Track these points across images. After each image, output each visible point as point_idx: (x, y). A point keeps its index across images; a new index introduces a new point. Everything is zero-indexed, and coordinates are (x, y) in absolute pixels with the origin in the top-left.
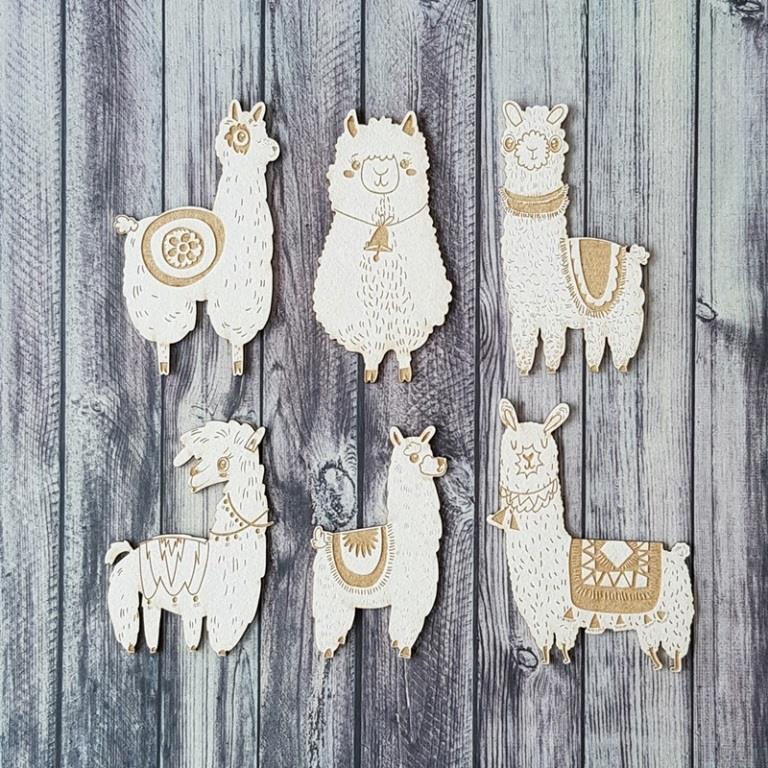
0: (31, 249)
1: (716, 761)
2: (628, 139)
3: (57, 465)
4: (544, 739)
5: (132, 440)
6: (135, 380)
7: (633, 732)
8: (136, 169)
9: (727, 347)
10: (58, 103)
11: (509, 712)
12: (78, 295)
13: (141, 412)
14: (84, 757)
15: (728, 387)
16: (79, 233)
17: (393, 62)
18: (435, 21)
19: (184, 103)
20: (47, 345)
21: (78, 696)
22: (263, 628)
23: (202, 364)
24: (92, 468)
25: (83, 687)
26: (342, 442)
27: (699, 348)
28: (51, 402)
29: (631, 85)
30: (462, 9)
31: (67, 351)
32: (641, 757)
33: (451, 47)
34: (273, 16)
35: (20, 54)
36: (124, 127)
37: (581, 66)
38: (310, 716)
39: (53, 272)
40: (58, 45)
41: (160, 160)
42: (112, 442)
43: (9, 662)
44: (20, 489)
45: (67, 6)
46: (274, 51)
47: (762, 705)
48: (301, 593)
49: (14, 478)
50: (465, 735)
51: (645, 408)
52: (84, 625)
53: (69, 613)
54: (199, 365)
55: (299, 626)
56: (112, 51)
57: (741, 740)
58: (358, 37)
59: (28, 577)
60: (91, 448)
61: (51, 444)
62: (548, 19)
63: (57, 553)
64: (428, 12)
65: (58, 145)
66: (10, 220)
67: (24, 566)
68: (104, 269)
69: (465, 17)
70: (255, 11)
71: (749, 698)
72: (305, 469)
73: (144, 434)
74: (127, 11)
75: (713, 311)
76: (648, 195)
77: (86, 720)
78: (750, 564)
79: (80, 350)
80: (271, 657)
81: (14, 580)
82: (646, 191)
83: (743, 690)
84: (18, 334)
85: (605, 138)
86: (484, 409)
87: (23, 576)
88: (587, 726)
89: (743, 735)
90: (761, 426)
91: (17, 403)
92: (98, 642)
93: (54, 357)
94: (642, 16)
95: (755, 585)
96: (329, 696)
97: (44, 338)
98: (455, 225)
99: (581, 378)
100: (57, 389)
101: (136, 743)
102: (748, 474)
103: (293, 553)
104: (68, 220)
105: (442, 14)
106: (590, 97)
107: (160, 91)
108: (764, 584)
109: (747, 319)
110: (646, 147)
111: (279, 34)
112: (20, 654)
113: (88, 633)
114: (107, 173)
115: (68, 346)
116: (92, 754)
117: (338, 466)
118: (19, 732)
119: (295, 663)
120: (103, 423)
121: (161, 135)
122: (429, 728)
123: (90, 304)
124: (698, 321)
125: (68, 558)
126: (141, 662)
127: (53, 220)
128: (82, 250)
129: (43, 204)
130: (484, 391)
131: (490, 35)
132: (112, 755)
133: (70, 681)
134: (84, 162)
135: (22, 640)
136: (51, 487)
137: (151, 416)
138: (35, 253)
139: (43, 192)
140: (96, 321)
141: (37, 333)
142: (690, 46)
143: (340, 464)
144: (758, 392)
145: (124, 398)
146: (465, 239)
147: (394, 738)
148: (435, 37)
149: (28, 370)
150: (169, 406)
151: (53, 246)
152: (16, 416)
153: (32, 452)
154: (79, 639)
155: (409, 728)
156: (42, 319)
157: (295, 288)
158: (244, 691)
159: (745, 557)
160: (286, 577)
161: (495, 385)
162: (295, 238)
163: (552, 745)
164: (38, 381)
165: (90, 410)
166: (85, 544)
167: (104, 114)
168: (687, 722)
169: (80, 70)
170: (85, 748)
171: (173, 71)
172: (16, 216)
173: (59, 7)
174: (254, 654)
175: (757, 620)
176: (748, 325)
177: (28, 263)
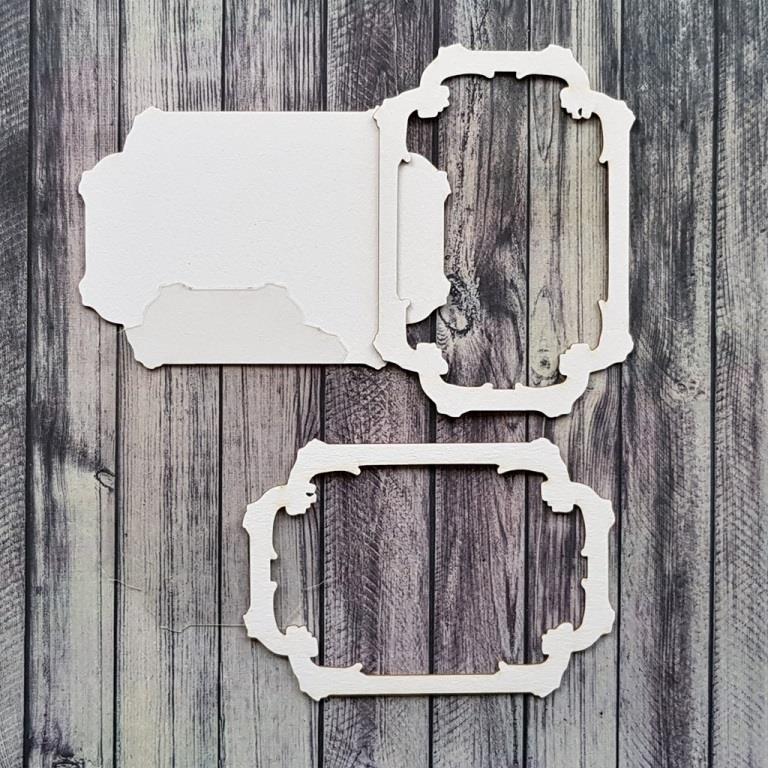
0: (741, 537)
1: (97, 55)
2: (180, 643)
3: (719, 334)
4: (260, 74)
5: (649, 356)
6: (647, 414)
7: (175, 81)
8: (645, 612)
9: (85, 446)
10: (717, 673)
11: (293, 100)
12: (699, 494)
13: (641, 384)
14: (692, 60)
15: (85, 408)
16: (698, 552)
17: (403, 714)
18: (363, 752)
19: (599, 675)
20: (728, 447)
21: (698, 117)
22: (526, 179)
23: (583, 429)
24: (686, 331)
25: (694, 124)
26: (451, 355)
27: (113, 445)
28: (724, 393)
29: (177, 693)
30: (338, 764)
31: (709, 441)
32: (169, 59)
33: (348, 728)
34: (515, 756)
35: (751, 718)
36: (656, 652)
37: (225, 711)
38: (481, 97)
39: (722, 516)
40: (715, 727)
41: (622, 621)
42: (668, 355)
43: (762, 149)
44: (753, 311)
45: (707, 763)
46: (515, 724)
47: (54, 108)
48: (489, 213)
49: (757, 321)
50: (334, 78)
51: (163, 387)
52: (692, 183)
53: (707, 195)
54: (587, 428)
55: (492, 181)
56: (665, 721)
57: (74, 76)
58: (435, 737)
59: (745, 229)
60: (687, 350)
61: (724, 353)
62: (257, 754)
63: (718, 252)
64: (369, 761)
65: (717, 634)
66: (761, 564)
67: (748, 239)
68: (675, 518)
69: (335, 757)
70: (532, 761)
71: (66, 116)
72: (486, 330)
73: (638, 362)
74: (651, 759)
75: (99, 479)
76: (160, 590)
77: (690, 94)
78: (64, 240)
79: (697, 442)
80: (518, 152)
81: (758, 225)
82: (163, 594)
83: (72, 122)
84: (754, 457)
85: (202, 645)
86: (316, 387)
87: (749, 230)
88: (219, 87)
89: (73, 80)
90: (53, 371)
91: (756, 392)
92: (679, 167)
93: (721, 435)
94: (167, 758)
95: (60, 221)
96: (463, 115)
97: (731, 453)
98: (344, 561)
99: (224, 416)
100: (719, 404)
101: (643, 72)
102: (66, 325)
103: (497, 249)
104: (708, 564)
105: (356, 759)
106: (216, 682)
107: (622, 686)
108: (52, 222)
109: (67, 473)
110: (163, 635)
111: (510, 739)
112: (753, 156)
113: (689, 176)
114: (672, 609)
115: (708, 445)
116: (685, 63)
117: (455, 332)
118: (753, 83)
119: (496, 147)
120: (676, 374)
121: (622, 644)
122: (369, 86)
123: (688, 485)
124: (112, 469)
125: (708, 246)
126: (640, 149)
127: (722, 564)
128: (695, 536)
129: (731, 579)
130: (316, 404)
131: (311, 741)
132: (666, 62)
133: (706, 130)
134: (692, 618)
135: (751, 169)
136: (724, 313)
137: (631, 379)
138: (739, 533)
139: (731, 591)
140: (683, 470)
141: (737, 458)
142: (122, 731)
143: (453, 334)
144: (56, 404)
145: (656, 397)
146: (335, 548)
147: (402, 76)
148: (364, 737)
149: (746, 423)
150: (614, 388)
151: (722, 539)
152: (756, 379)
153: (741, 346)
154: (698, 170)
155: (387, 84)
156: (733, 471)
157: (496, 500)
158: (542, 120)
159: (69, 247)
160: (503, 228)
161: (306, 409)
162: (496, 548)
163: (253, 70)
164: (736, 413)
165: (687, 385)
166: (692, 259)
167: (673, 664)
168: (125, 92)
169: (696, 704)
170: (691, 68)
171: (609, 704)
172: (756, 567)
173: (714, 762)
174: (534, 155)
175: (58, 188)
176: (66, 467)
177: (744, 523)
